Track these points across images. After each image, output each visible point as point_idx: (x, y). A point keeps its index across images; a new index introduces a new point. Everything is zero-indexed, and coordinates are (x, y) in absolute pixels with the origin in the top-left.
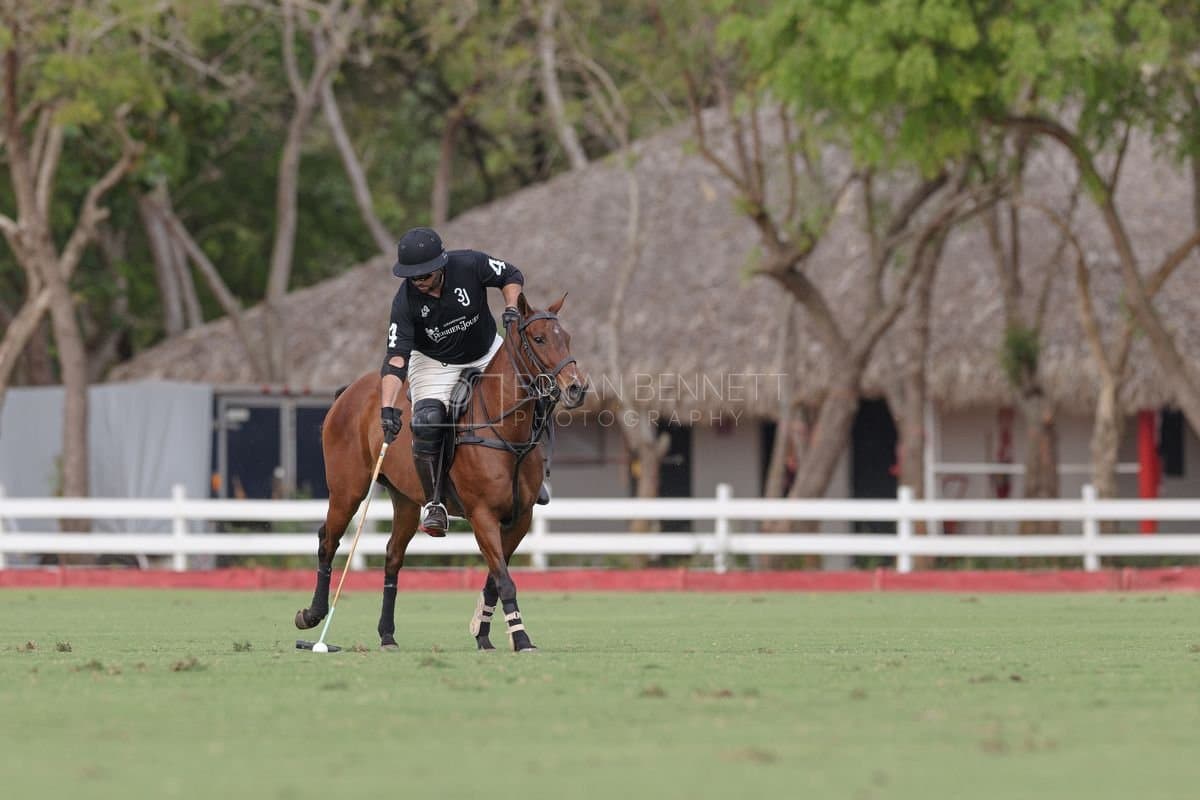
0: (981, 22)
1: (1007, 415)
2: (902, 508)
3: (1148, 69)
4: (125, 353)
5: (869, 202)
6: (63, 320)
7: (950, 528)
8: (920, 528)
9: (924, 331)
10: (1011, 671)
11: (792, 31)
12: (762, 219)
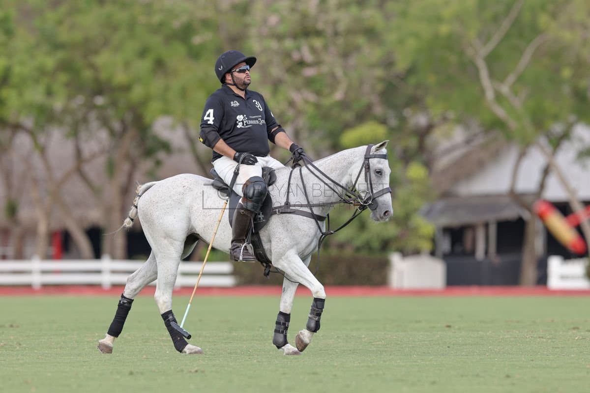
1: (6, 232)
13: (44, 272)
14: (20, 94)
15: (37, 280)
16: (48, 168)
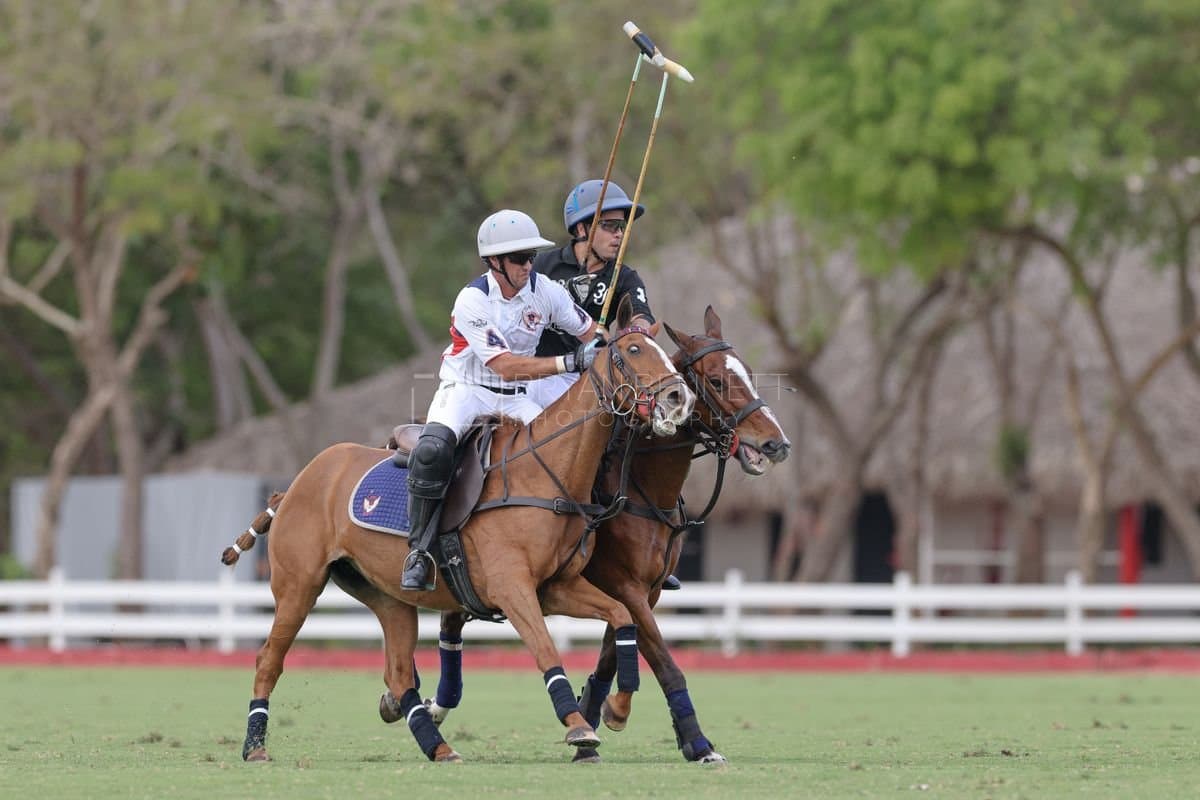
0: (981, 139)
1: (999, 509)
2: (900, 593)
3: (1135, 183)
4: (180, 446)
5: (875, 309)
6: (123, 417)
7: (945, 613)
8: (916, 613)
9: (923, 431)
10: (1003, 746)
11: (804, 150)
12: (773, 321)
13: (1093, 613)
14: (1036, 151)
15: (1075, 632)
16: (1109, 344)
